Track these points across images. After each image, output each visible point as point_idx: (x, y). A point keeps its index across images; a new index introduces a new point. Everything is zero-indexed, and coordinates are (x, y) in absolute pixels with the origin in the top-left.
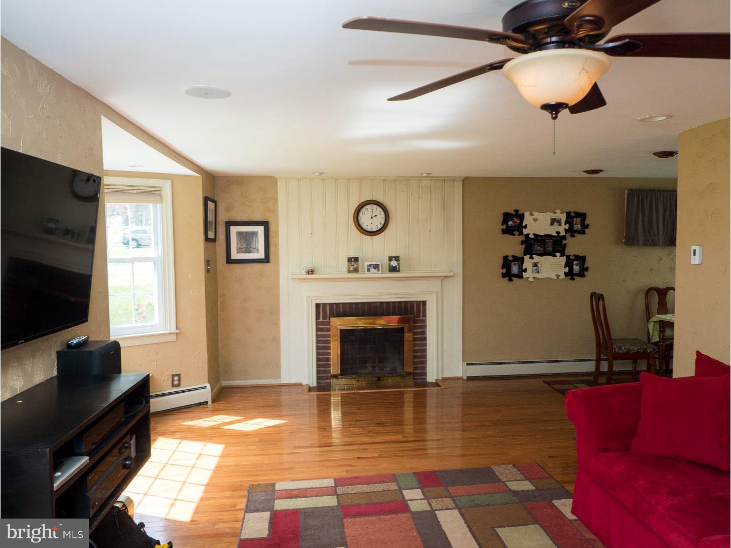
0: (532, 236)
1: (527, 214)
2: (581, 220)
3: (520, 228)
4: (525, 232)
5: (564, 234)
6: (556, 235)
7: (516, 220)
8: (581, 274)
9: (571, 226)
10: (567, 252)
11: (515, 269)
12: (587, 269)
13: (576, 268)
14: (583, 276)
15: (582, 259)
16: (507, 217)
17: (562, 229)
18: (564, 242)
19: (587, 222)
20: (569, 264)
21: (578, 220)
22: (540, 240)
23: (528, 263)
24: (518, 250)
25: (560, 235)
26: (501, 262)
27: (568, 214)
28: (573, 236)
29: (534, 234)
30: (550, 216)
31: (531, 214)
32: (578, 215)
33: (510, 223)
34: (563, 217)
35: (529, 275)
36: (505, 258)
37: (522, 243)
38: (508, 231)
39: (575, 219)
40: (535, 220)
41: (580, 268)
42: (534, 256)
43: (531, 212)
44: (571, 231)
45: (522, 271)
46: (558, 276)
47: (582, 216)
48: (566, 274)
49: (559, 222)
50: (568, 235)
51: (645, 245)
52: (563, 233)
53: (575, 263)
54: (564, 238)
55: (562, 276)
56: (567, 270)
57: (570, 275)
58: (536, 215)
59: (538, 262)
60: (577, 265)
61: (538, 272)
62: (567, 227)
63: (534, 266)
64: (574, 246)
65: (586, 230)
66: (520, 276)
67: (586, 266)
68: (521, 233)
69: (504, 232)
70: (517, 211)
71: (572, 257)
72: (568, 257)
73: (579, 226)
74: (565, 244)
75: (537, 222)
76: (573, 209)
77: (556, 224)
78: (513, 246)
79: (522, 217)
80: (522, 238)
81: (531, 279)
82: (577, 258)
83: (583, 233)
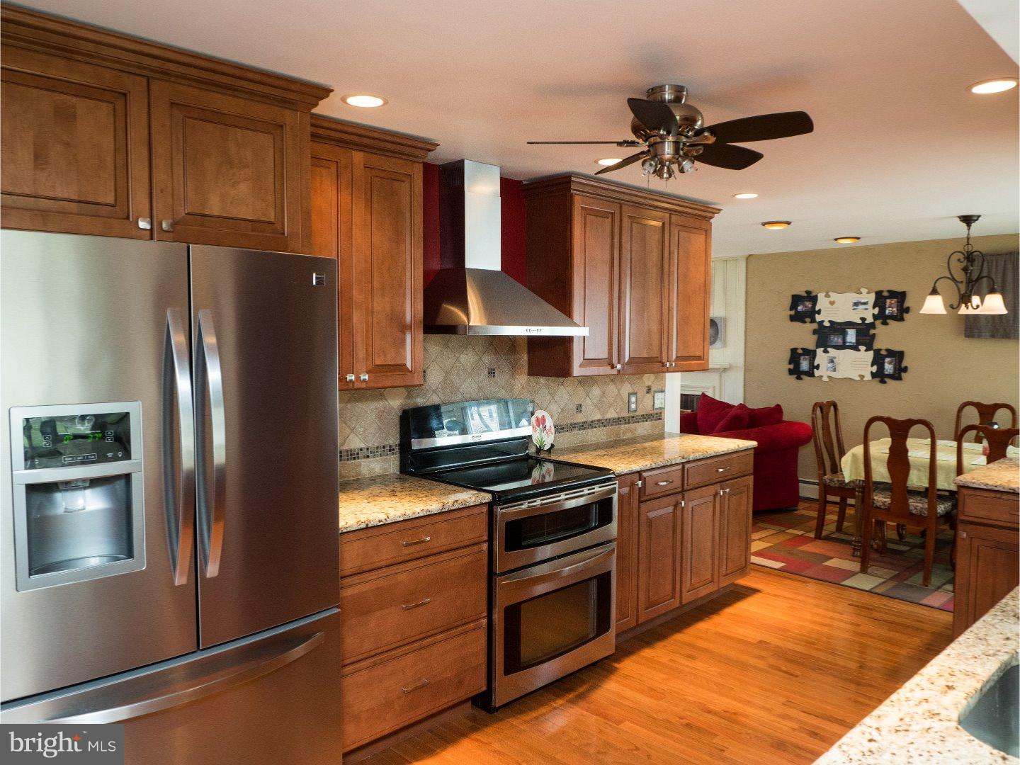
0: (827, 324)
1: (821, 296)
2: (898, 302)
3: (811, 314)
4: (818, 318)
5: (872, 321)
6: (860, 322)
7: (807, 303)
8: (898, 376)
9: (883, 309)
10: (877, 345)
11: (805, 365)
12: (905, 370)
13: (889, 368)
14: (899, 378)
15: (898, 356)
16: (796, 300)
17: (869, 314)
18: (872, 332)
19: (907, 305)
20: (878, 360)
21: (893, 302)
22: (839, 328)
23: (821, 357)
24: (809, 341)
25: (867, 322)
26: (788, 355)
27: (879, 294)
28: (885, 323)
29: (830, 321)
30: (853, 297)
31: (827, 296)
32: (893, 294)
33: (800, 308)
34: (871, 298)
35: (823, 372)
36: (794, 351)
37: (815, 332)
38: (797, 317)
39: (888, 301)
40: (832, 303)
41: (895, 368)
42: (829, 349)
43: (827, 293)
44: (882, 317)
45: (814, 367)
46: (862, 377)
47: (900, 296)
48: (874, 375)
49: (865, 305)
50: (878, 323)
52: (870, 320)
53: (887, 360)
54: (872, 326)
55: (868, 377)
56: (874, 369)
57: (880, 376)
58: (834, 296)
59: (835, 358)
60: (890, 363)
61: (835, 370)
62: (876, 311)
63: (830, 363)
64: (887, 337)
65: (906, 316)
66: (810, 374)
67: (904, 365)
68: (813, 321)
69: (793, 318)
70: (809, 292)
71: (884, 353)
72: (877, 352)
73: (895, 309)
74: (874, 334)
75: (834, 306)
76: (886, 286)
77: (860, 309)
78: (803, 336)
79: (814, 299)
80: (815, 326)
81: (825, 379)
82: (891, 353)
83: (902, 319)
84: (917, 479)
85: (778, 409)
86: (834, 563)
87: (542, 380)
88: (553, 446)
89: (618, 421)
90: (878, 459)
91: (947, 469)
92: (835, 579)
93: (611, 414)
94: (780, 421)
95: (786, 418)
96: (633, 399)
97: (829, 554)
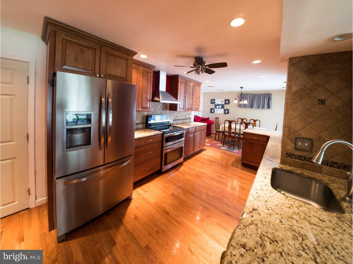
1: (216, 100)
3: (214, 103)
6: (222, 104)
7: (214, 101)
8: (228, 113)
9: (226, 102)
10: (225, 108)
11: (213, 111)
12: (229, 112)
13: (226, 112)
14: (228, 114)
15: (228, 110)
16: (212, 100)
17: (224, 103)
18: (224, 106)
19: (230, 102)
20: (225, 111)
22: (218, 105)
24: (214, 107)
26: (210, 109)
27: (225, 100)
28: (226, 105)
30: (221, 100)
31: (217, 100)
32: (227, 100)
33: (212, 101)
34: (224, 100)
36: (211, 109)
37: (215, 106)
38: (212, 103)
42: (217, 109)
44: (226, 104)
45: (214, 111)
46: (222, 113)
47: (229, 100)
49: (223, 101)
50: (225, 104)
51: (244, 107)
53: (226, 111)
54: (224, 105)
56: (224, 112)
57: (225, 113)
58: (218, 100)
62: (225, 102)
63: (217, 111)
64: (226, 107)
66: (214, 112)
67: (229, 111)
68: (214, 104)
69: (211, 103)
70: (214, 99)
71: (226, 109)
72: (225, 109)
73: (228, 102)
74: (224, 107)
76: (226, 98)
77: (222, 102)
78: (213, 106)
80: (215, 105)
81: (216, 113)
82: (227, 109)
83: (229, 104)
84: (233, 131)
85: (209, 118)
86: (218, 145)
87: (172, 111)
88: (173, 123)
89: (184, 119)
90: (226, 127)
91: (238, 129)
92: (219, 147)
93: (183, 118)
94: (209, 120)
95: (210, 120)
96: (186, 115)
97: (217, 143)
